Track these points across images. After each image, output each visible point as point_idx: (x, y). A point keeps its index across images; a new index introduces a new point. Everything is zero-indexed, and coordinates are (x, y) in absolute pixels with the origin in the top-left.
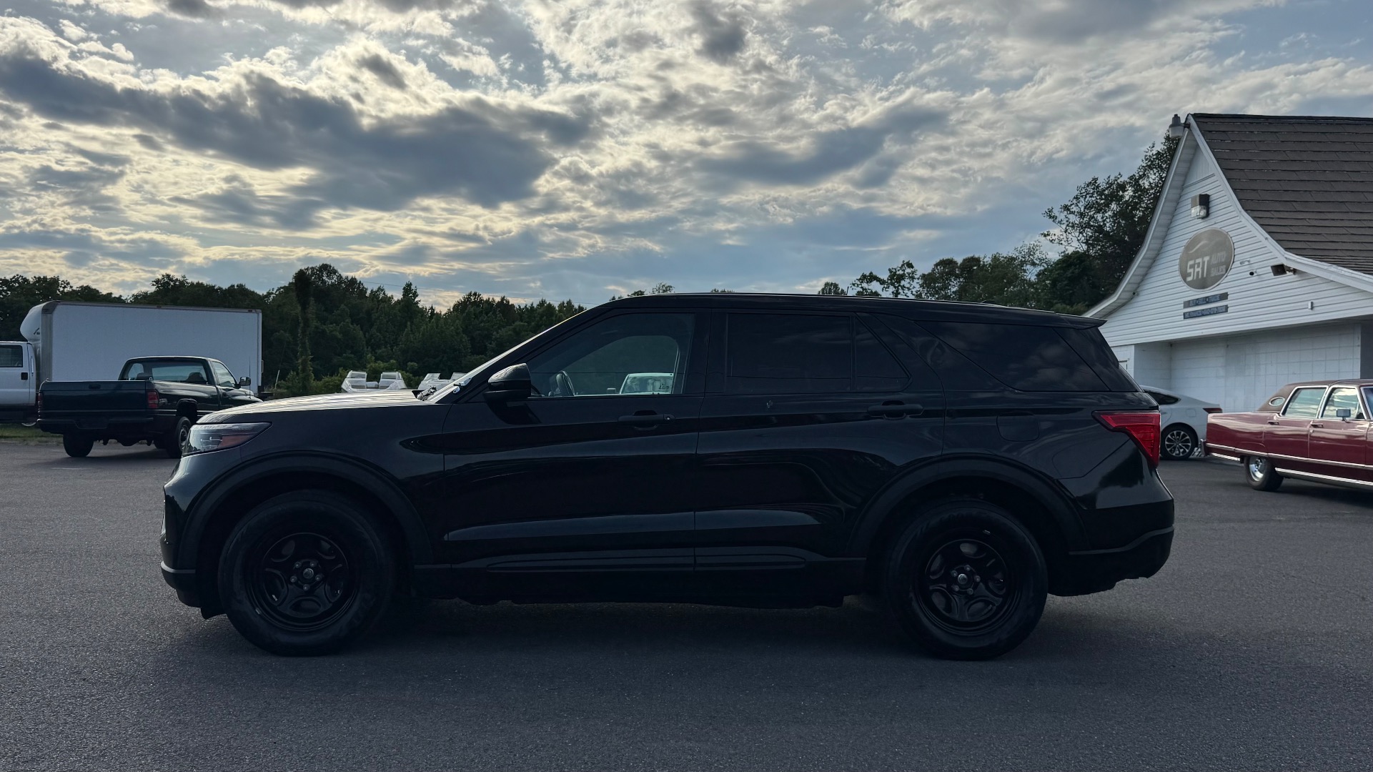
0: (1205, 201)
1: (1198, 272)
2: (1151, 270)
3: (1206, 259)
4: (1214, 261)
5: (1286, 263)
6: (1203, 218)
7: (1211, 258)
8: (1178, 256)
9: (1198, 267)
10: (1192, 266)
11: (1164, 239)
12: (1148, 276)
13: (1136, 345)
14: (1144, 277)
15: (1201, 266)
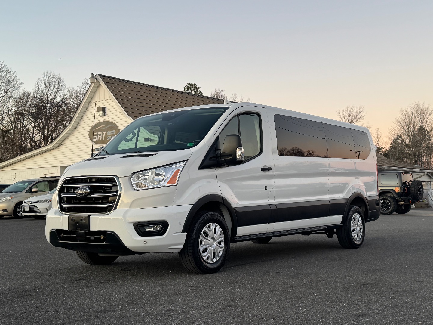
0: (104, 109)
1: (100, 138)
2: (70, 135)
3: (104, 133)
4: (109, 133)
5: (150, 138)
6: (101, 116)
7: (107, 133)
8: (88, 130)
9: (100, 135)
10: (95, 135)
11: (78, 123)
12: (68, 138)
13: (61, 167)
14: (66, 138)
15: (101, 135)
